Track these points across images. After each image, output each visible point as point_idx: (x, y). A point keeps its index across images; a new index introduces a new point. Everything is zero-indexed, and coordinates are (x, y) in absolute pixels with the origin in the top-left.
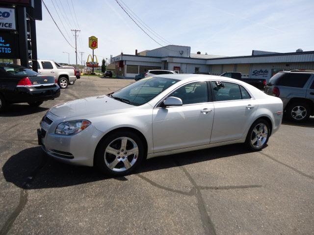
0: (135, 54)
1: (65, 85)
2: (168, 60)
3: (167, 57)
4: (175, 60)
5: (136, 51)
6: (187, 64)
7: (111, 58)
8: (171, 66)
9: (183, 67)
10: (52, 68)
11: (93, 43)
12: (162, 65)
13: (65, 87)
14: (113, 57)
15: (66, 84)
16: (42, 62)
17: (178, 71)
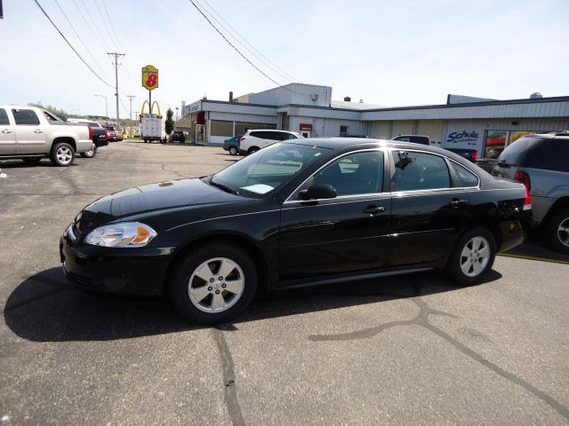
0: (227, 100)
1: (67, 159)
2: (288, 110)
3: (286, 106)
4: (302, 112)
5: (231, 94)
6: (325, 119)
7: (183, 107)
8: (295, 123)
9: (318, 126)
10: (38, 123)
11: (150, 77)
12: (278, 122)
13: (66, 163)
14: (187, 104)
15: (70, 157)
16: (14, 111)
17: (308, 133)
